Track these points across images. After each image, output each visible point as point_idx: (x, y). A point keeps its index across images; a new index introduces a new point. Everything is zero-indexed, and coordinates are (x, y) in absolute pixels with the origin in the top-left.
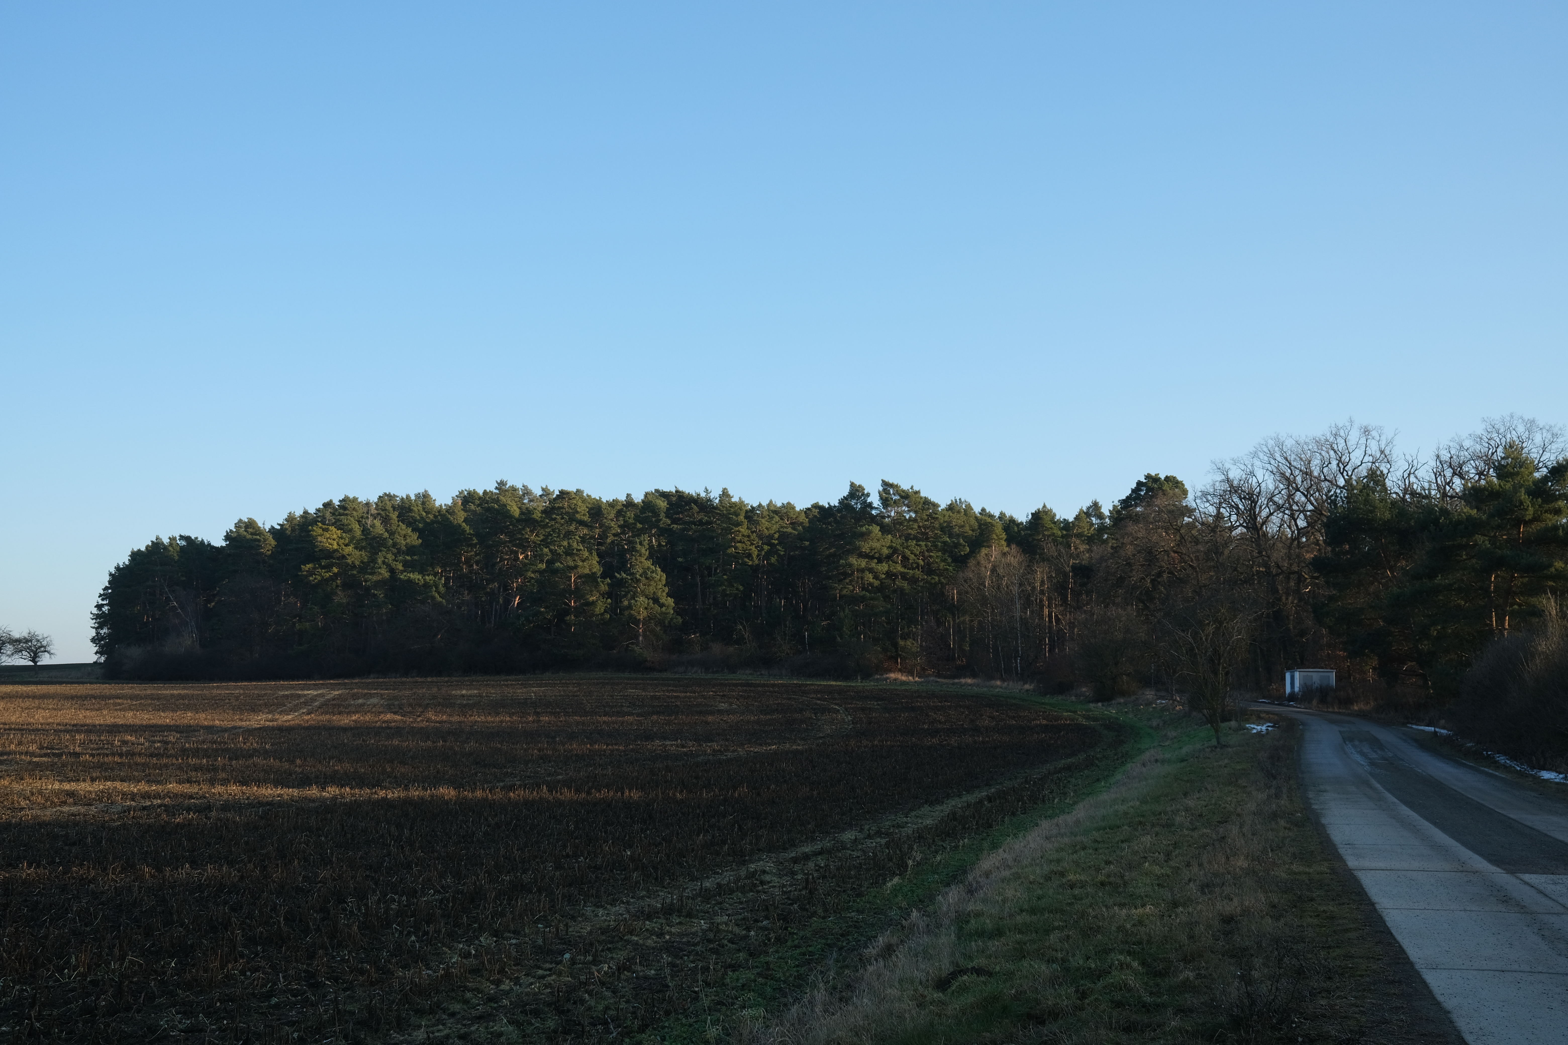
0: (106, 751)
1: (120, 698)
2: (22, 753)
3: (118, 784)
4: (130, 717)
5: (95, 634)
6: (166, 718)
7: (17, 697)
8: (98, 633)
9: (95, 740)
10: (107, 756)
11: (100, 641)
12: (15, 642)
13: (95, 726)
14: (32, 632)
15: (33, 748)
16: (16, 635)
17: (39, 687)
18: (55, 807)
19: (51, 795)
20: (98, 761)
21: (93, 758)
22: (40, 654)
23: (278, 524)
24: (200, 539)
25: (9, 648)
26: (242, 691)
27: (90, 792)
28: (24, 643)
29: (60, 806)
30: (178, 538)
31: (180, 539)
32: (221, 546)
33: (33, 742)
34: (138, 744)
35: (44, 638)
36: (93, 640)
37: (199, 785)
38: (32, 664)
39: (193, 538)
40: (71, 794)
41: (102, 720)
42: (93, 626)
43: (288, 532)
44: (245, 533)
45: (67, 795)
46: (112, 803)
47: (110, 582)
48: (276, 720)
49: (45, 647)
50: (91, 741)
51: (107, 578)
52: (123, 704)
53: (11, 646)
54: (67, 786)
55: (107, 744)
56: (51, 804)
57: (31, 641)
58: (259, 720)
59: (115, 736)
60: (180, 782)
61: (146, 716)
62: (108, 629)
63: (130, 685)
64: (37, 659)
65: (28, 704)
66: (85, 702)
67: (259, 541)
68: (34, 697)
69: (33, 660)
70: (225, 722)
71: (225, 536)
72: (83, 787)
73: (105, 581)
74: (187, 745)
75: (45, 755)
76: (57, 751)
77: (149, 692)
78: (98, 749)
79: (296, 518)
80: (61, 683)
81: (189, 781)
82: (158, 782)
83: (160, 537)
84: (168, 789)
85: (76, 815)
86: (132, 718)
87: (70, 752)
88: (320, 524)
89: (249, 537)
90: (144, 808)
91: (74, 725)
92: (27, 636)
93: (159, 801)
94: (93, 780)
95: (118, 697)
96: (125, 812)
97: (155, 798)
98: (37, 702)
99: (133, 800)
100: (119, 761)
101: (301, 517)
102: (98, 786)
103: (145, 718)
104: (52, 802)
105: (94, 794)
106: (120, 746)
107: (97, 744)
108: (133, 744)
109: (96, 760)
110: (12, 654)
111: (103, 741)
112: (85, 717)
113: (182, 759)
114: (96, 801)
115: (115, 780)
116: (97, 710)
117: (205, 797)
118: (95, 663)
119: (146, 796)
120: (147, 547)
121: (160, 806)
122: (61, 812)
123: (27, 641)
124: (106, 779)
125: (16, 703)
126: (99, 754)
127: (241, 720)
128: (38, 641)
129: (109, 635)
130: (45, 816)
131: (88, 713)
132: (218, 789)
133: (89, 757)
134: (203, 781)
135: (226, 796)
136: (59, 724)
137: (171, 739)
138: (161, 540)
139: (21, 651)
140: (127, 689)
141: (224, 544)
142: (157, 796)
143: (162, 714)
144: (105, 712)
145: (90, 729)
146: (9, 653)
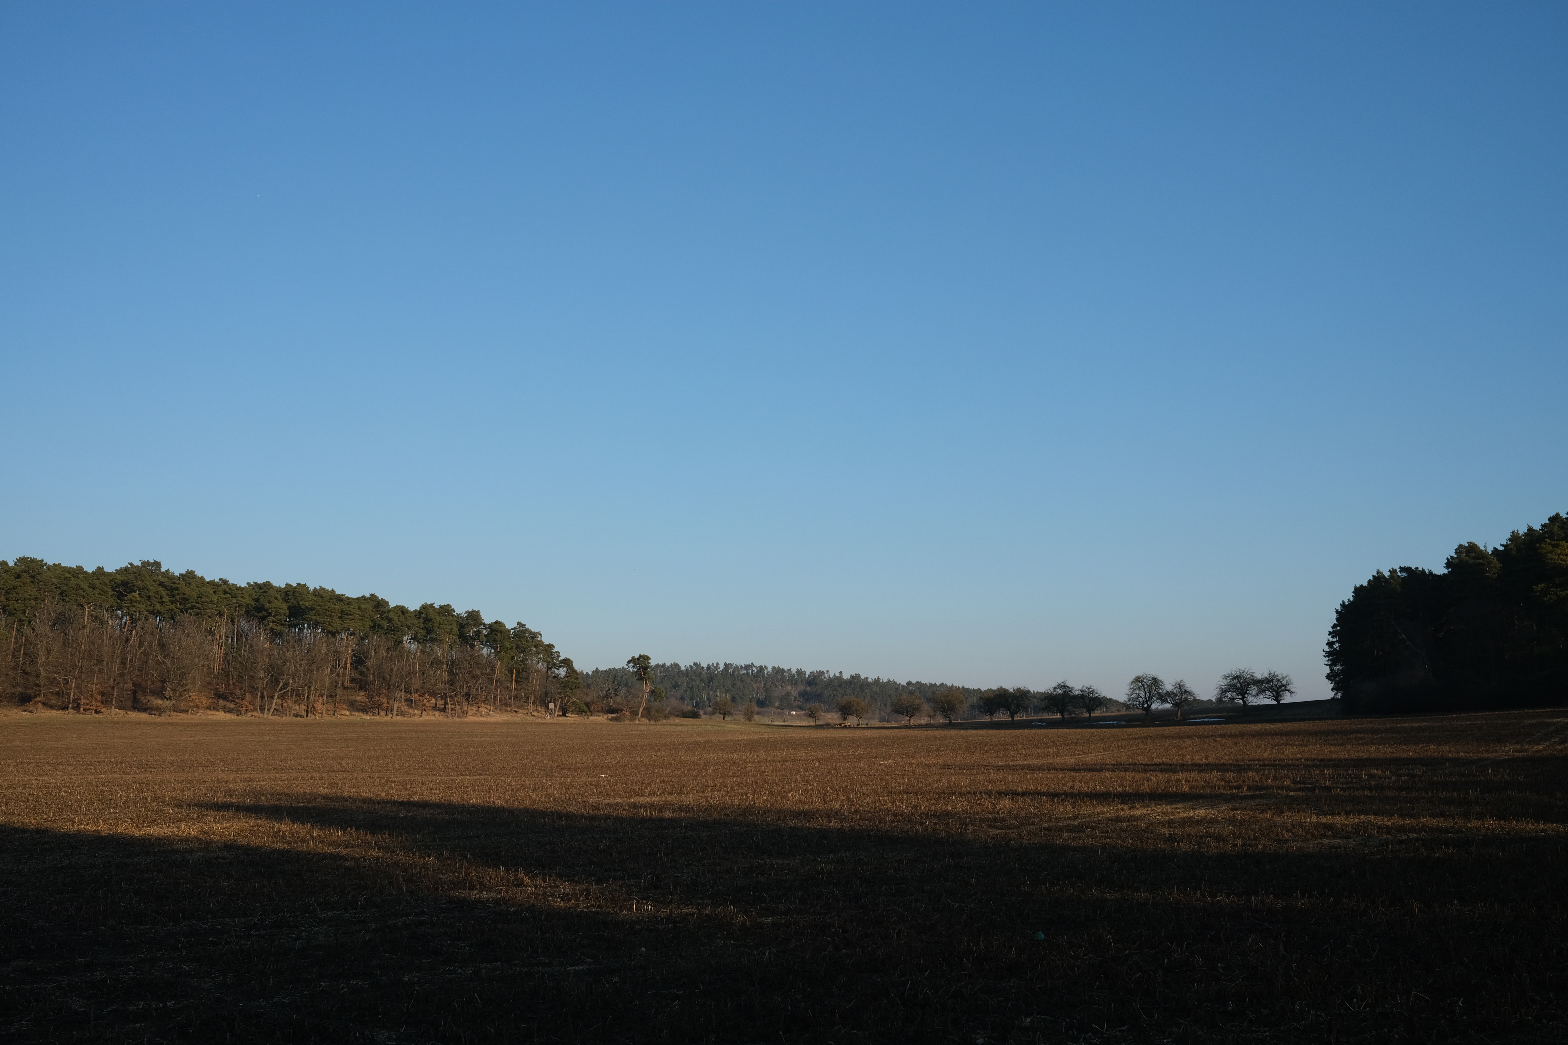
0: (1354, 785)
1: (1361, 733)
2: (1279, 788)
3: (1372, 818)
4: (1372, 751)
5: (1329, 671)
6: (1408, 751)
7: (1266, 734)
8: (1332, 670)
9: (1343, 775)
10: (1357, 790)
11: (1335, 678)
12: (1258, 682)
13: (1340, 760)
14: (1272, 672)
15: (1287, 782)
16: (1258, 676)
17: (1285, 725)
18: (1316, 839)
19: (1311, 828)
20: (1350, 795)
21: (1344, 792)
22: (1282, 693)
23: (1501, 545)
24: (1420, 569)
25: (1254, 689)
26: (1484, 722)
27: (1346, 825)
28: (1267, 683)
29: (1320, 838)
30: (1398, 570)
31: (1400, 571)
32: (1444, 574)
33: (1287, 776)
34: (1385, 778)
35: (1283, 678)
36: (1328, 677)
37: (1454, 819)
38: (1275, 702)
39: (1413, 568)
40: (1329, 827)
41: (1347, 754)
42: (1327, 663)
43: (1514, 553)
44: (1467, 558)
45: (1326, 828)
46: (1369, 836)
47: (1337, 619)
48: (1526, 751)
49: (1285, 686)
50: (1339, 775)
51: (1335, 616)
52: (1365, 738)
53: (1255, 687)
54: (1324, 820)
55: (1355, 778)
56: (1312, 837)
57: (1272, 681)
58: (1507, 750)
59: (1362, 771)
60: (1433, 816)
61: (1389, 750)
62: (1341, 665)
63: (1369, 720)
64: (1280, 698)
65: (1276, 741)
66: (1329, 738)
67: (1483, 564)
68: (1282, 734)
69: (1276, 699)
70: (1471, 754)
71: (1446, 564)
72: (1339, 820)
73: (1333, 619)
74: (1434, 778)
75: (1299, 790)
76: (1309, 786)
77: (1388, 726)
78: (1347, 783)
79: (1521, 537)
80: (1304, 720)
81: (1442, 815)
82: (1411, 816)
83: (1381, 571)
84: (1422, 822)
85: (1336, 848)
86: (1375, 751)
87: (1321, 786)
88: (1548, 541)
89: (1471, 561)
90: (1401, 842)
91: (1321, 760)
92: (1268, 677)
93: (1415, 835)
94: (1347, 813)
95: (1358, 731)
96: (1383, 845)
97: (1410, 831)
98: (1284, 738)
99: (1389, 833)
100: (1369, 794)
101: (1526, 535)
102: (1354, 820)
103: (1386, 751)
104: (1313, 835)
105: (1350, 827)
106: (1368, 780)
107: (1345, 778)
108: (1380, 778)
109: (1347, 793)
110: (1257, 695)
111: (1350, 775)
112: (1330, 752)
113: (1432, 793)
114: (1353, 834)
115: (1369, 814)
116: (1341, 745)
117: (1462, 832)
118: (1333, 699)
119: (1401, 829)
120: (1369, 581)
121: (1417, 840)
122: (1323, 844)
123: (1268, 681)
124: (1361, 812)
125: (1266, 740)
126: (1348, 788)
127: (1487, 751)
128: (1278, 680)
129: (1342, 671)
130: (1308, 847)
131: (1332, 748)
132: (1474, 823)
133: (1341, 791)
134: (1457, 815)
135: (1483, 832)
136: (1307, 760)
137: (1417, 772)
138: (1382, 573)
139: (1264, 691)
140: (1366, 723)
141: (1446, 571)
142: (1412, 830)
143: (1405, 747)
144: (1349, 747)
145: (1337, 764)
146: (1254, 693)
